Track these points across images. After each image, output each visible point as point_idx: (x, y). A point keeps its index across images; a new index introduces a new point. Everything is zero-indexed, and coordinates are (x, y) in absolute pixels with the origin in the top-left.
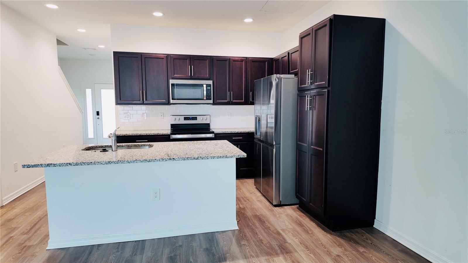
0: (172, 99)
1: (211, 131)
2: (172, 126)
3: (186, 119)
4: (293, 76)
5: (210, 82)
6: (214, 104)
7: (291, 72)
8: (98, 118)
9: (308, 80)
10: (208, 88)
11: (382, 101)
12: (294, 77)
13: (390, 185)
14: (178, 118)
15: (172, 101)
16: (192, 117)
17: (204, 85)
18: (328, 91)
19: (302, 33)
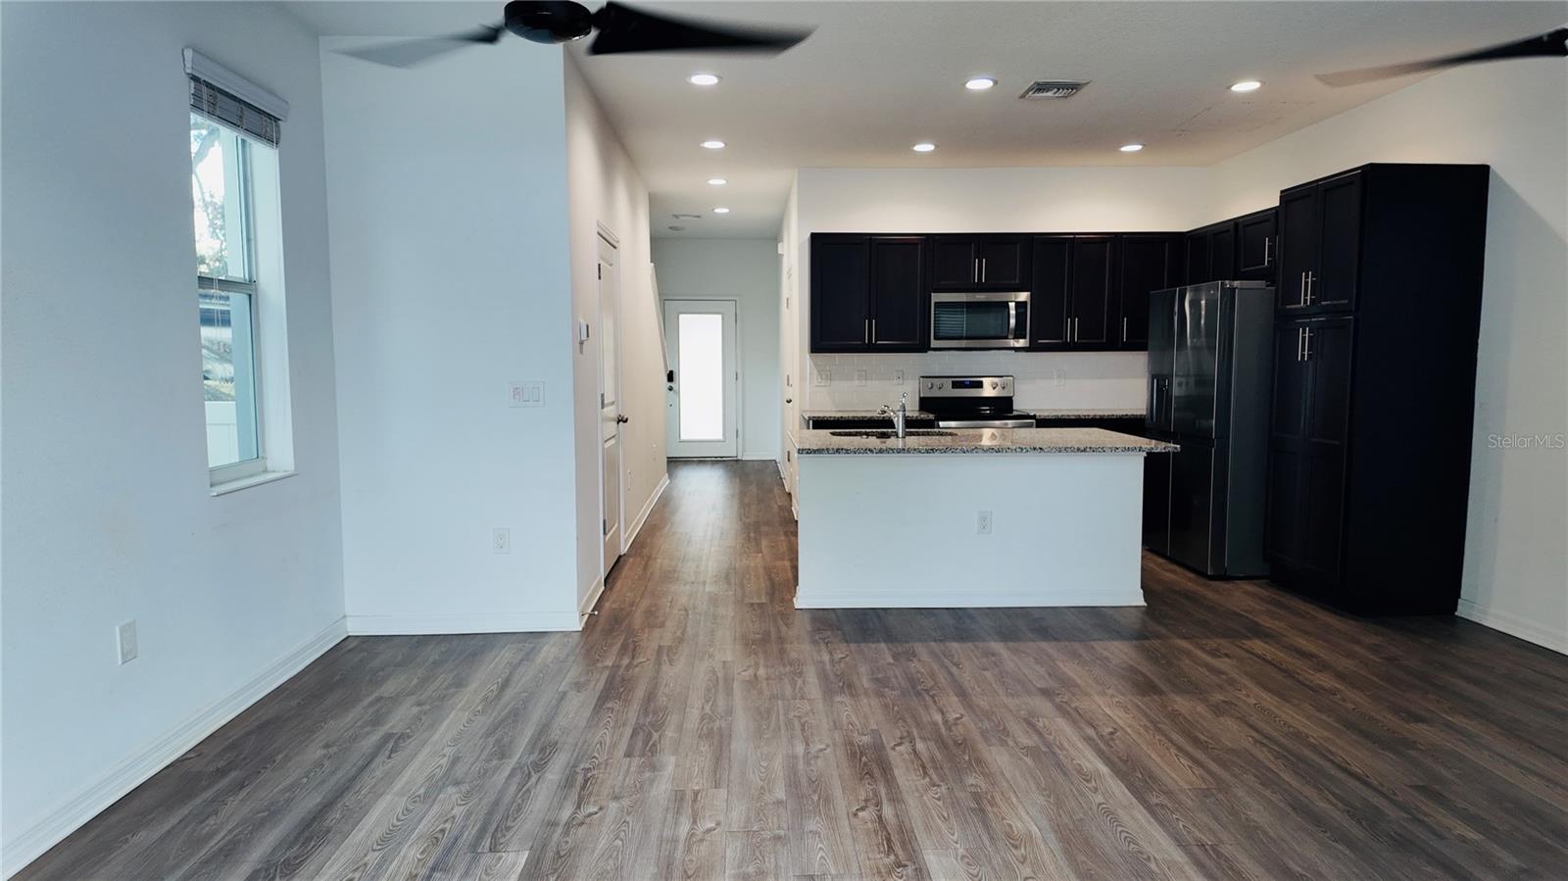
0: (935, 339)
1: (1015, 413)
2: (922, 400)
3: (956, 385)
4: (1260, 284)
5: (1023, 296)
6: (1033, 348)
7: (1243, 270)
8: (671, 389)
9: (1306, 295)
10: (1020, 310)
11: (1479, 341)
12: (1264, 286)
13: (1496, 520)
14: (938, 382)
15: (934, 343)
16: (970, 382)
17: (1010, 304)
18: (1356, 320)
19: (1286, 190)
